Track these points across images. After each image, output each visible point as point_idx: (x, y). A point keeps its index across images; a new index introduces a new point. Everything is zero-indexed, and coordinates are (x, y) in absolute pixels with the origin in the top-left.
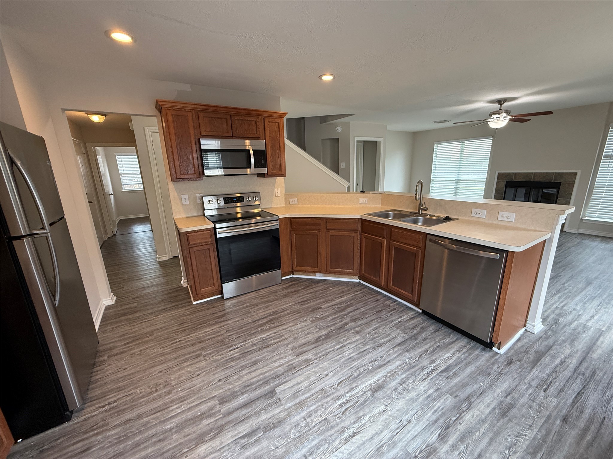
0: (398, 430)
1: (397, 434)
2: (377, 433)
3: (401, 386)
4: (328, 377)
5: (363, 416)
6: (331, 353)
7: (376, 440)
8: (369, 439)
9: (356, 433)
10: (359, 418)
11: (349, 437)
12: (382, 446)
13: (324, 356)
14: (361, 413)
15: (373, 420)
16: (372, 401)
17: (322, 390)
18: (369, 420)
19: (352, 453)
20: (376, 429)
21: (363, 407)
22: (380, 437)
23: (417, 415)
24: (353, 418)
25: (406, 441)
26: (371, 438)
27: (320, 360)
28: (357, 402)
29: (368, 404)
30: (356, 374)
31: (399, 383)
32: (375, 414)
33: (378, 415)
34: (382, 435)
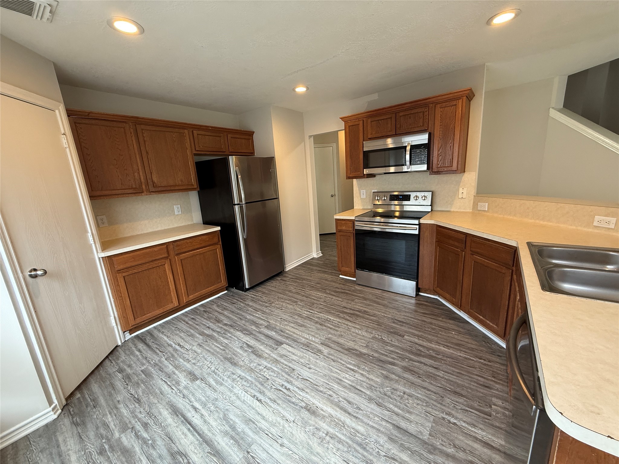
0: (270, 435)
1: (266, 434)
2: (264, 417)
3: (324, 435)
4: (308, 370)
5: (278, 404)
6: (339, 364)
7: (258, 418)
8: (258, 412)
9: (261, 402)
10: (275, 401)
11: (257, 397)
12: (254, 423)
13: (332, 360)
14: (279, 402)
15: (275, 412)
16: (295, 408)
17: (294, 370)
18: (274, 409)
19: (245, 402)
20: (267, 416)
21: (286, 402)
22: (261, 420)
23: (292, 453)
24: (273, 397)
25: (261, 442)
26: (259, 414)
27: (325, 359)
28: (289, 396)
29: (290, 405)
30: (321, 389)
31: (328, 432)
32: (282, 413)
33: (282, 415)
34: (263, 422)
